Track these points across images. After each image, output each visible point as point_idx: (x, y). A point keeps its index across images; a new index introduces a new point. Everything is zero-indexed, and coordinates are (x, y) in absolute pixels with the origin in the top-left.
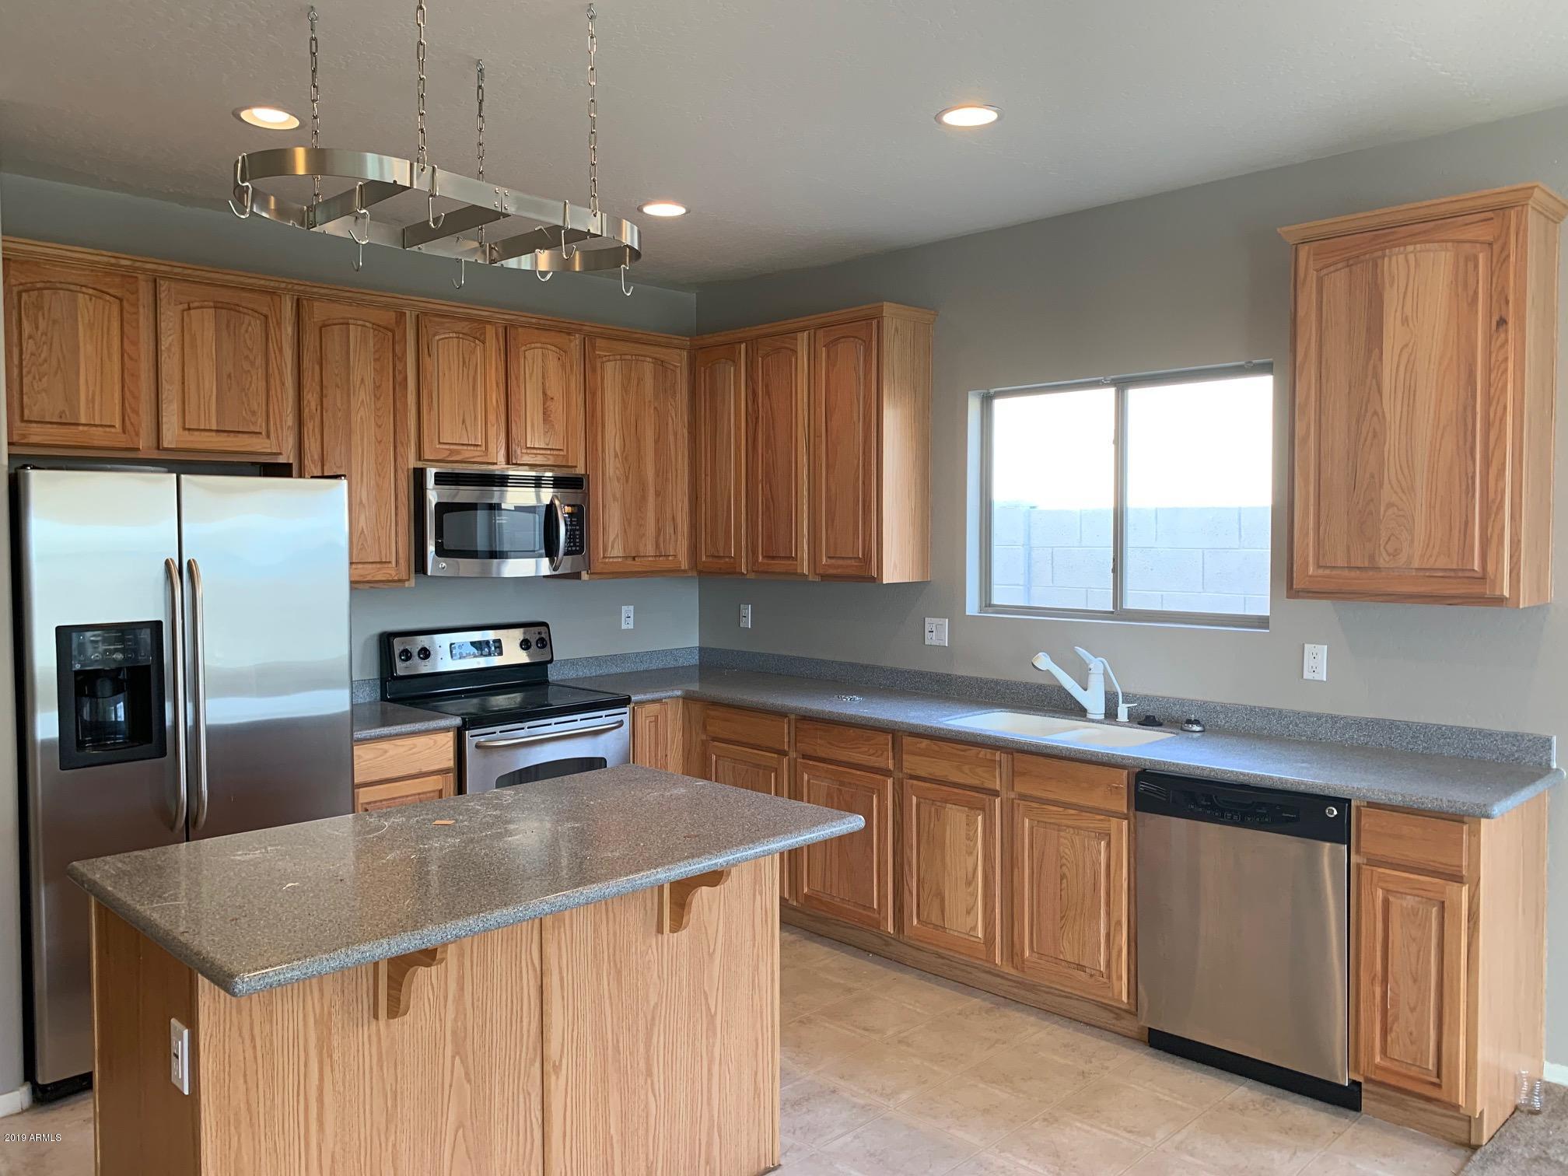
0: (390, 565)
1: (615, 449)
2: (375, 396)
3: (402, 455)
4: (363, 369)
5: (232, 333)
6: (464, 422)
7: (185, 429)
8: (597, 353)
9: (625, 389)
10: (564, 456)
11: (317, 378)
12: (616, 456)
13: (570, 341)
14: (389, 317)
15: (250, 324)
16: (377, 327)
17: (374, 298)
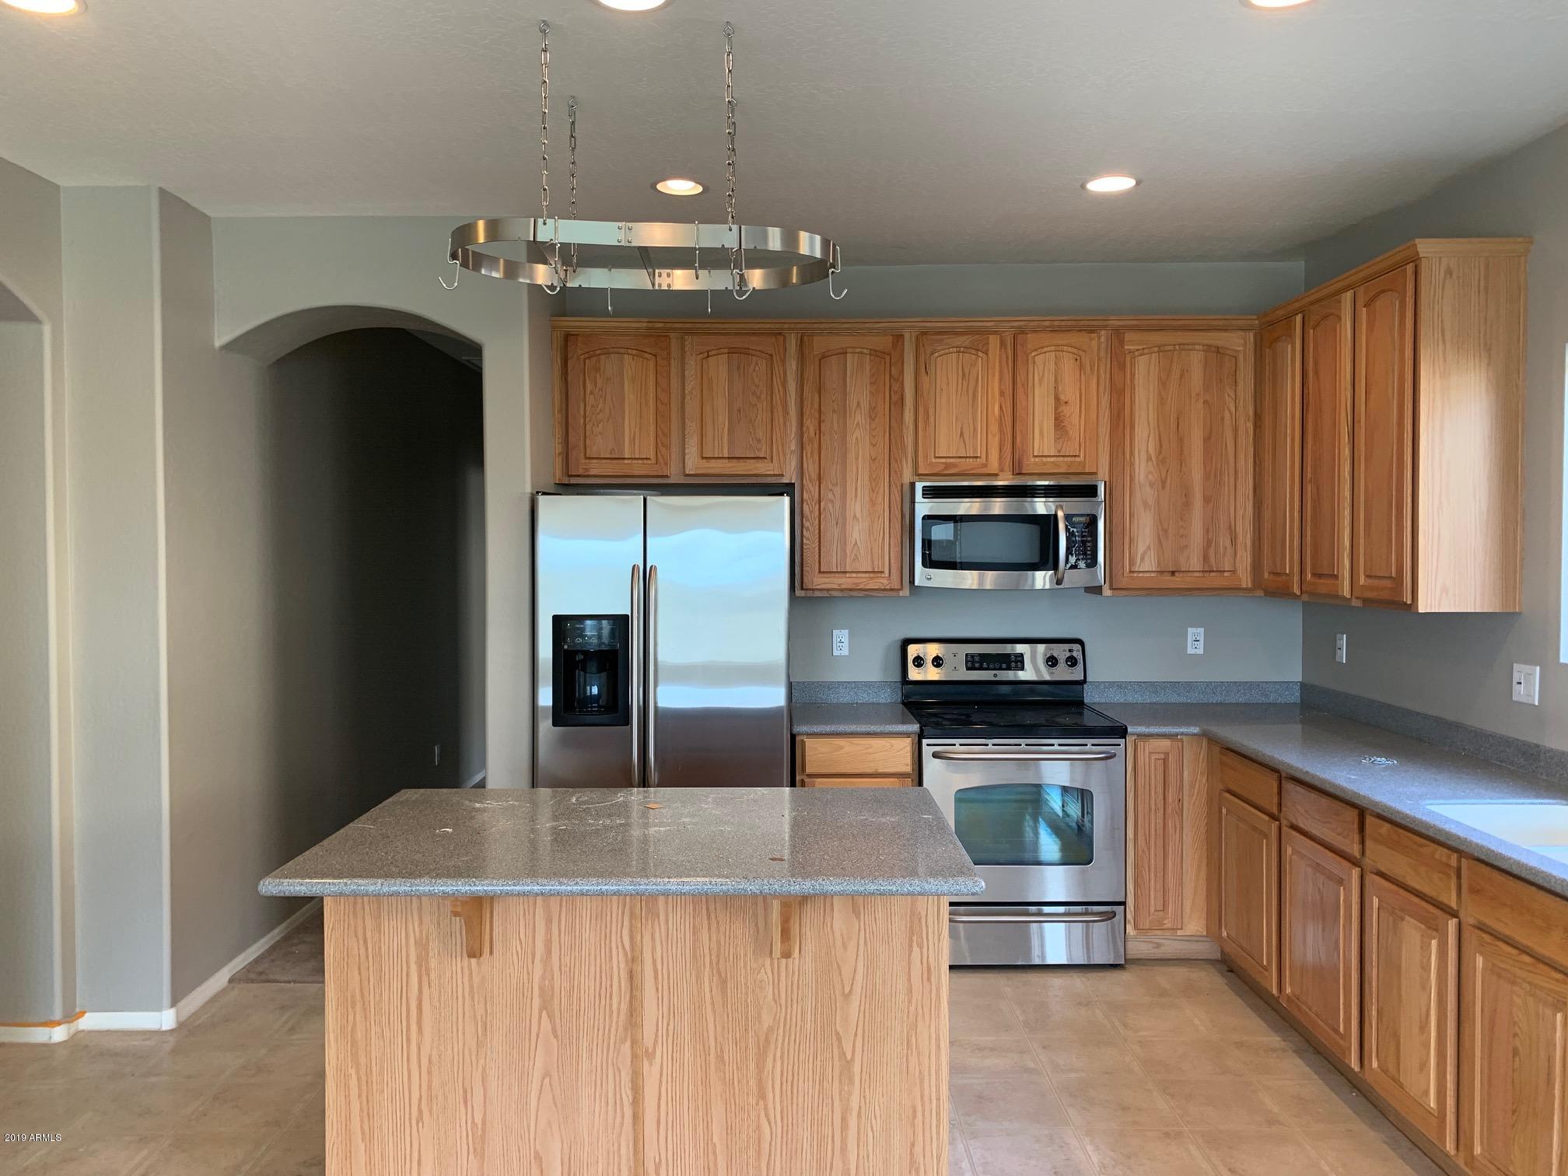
0: (883, 575)
1: (1147, 451)
2: (870, 417)
3: (896, 472)
4: (860, 393)
5: (742, 375)
6: (962, 434)
7: (703, 458)
8: (1126, 347)
9: (1163, 383)
10: (1080, 462)
11: (816, 406)
12: (1149, 459)
13: (1091, 339)
14: (884, 342)
15: (757, 364)
16: (875, 353)
17: (871, 326)
